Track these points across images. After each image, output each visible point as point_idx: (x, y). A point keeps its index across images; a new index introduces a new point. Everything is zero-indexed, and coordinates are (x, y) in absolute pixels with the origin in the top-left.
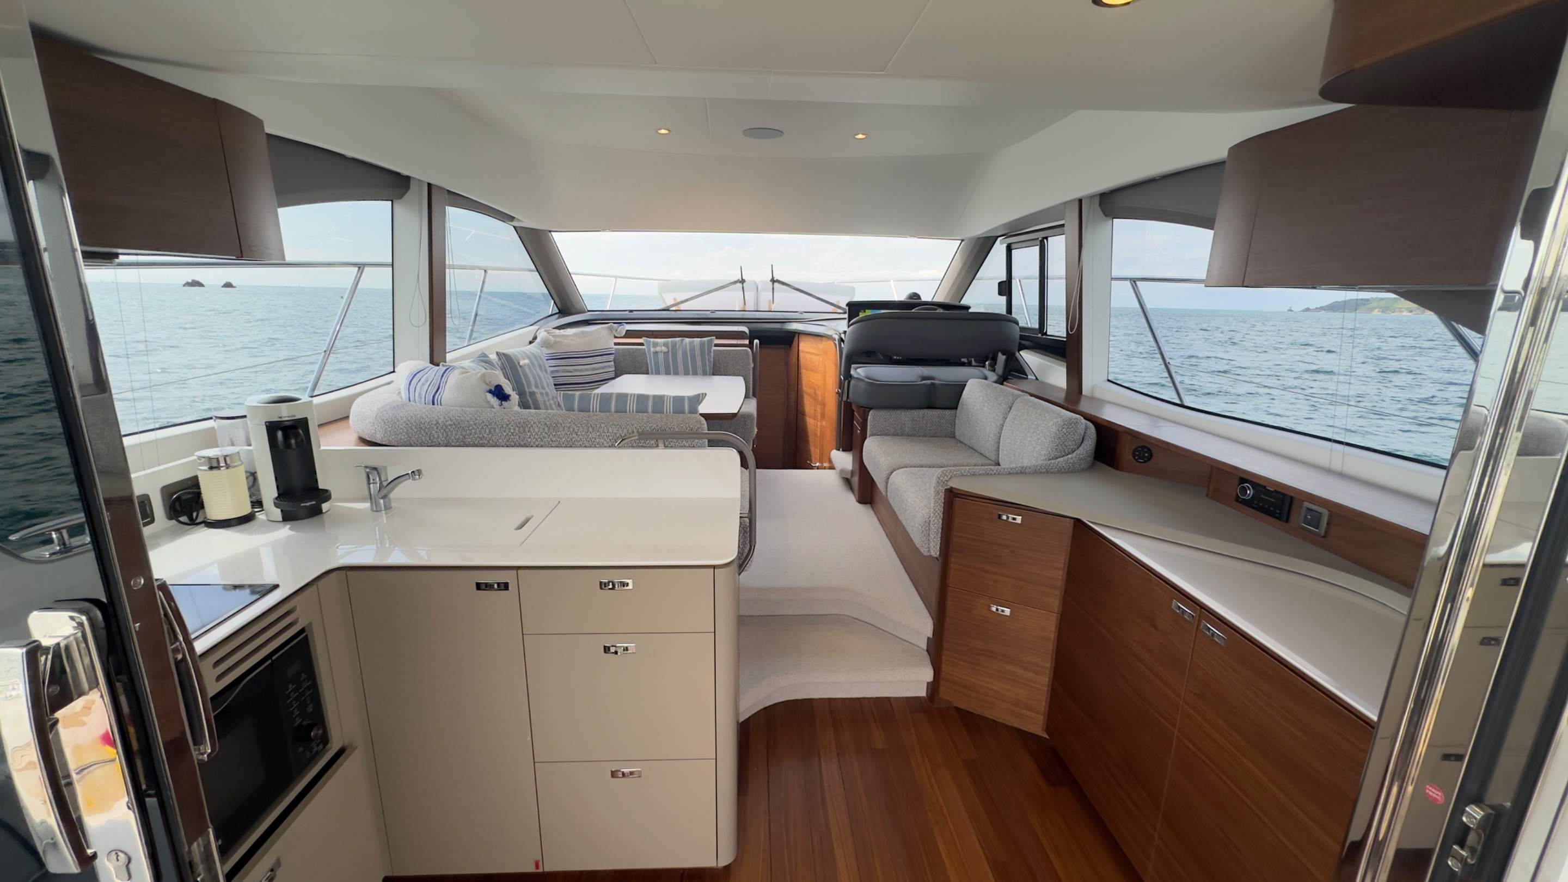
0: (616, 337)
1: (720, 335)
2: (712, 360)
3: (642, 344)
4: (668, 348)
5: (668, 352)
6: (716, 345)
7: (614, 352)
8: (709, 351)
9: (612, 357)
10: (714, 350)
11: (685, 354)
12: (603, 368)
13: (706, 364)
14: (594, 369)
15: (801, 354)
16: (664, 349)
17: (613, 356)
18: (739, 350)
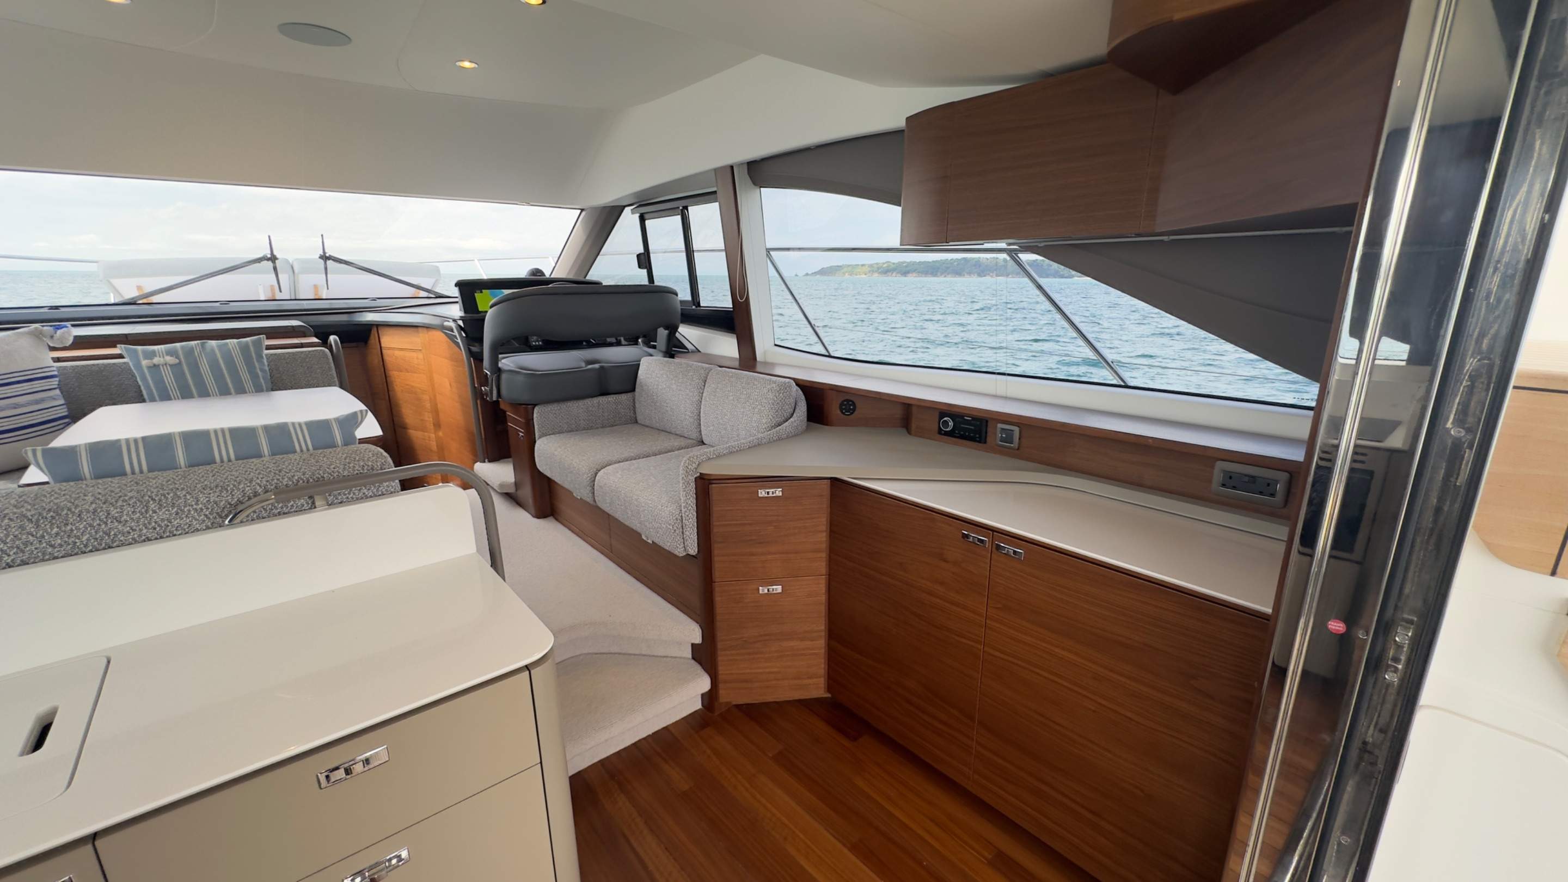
0: (53, 349)
1: (272, 333)
2: (267, 368)
3: (120, 356)
4: (177, 357)
5: (180, 363)
6: (268, 348)
7: (56, 373)
8: (260, 357)
9: (55, 382)
10: (266, 355)
11: (214, 365)
12: (37, 402)
13: (258, 377)
14: (16, 406)
15: (384, 351)
16: (170, 359)
17: (57, 379)
18: (310, 352)
